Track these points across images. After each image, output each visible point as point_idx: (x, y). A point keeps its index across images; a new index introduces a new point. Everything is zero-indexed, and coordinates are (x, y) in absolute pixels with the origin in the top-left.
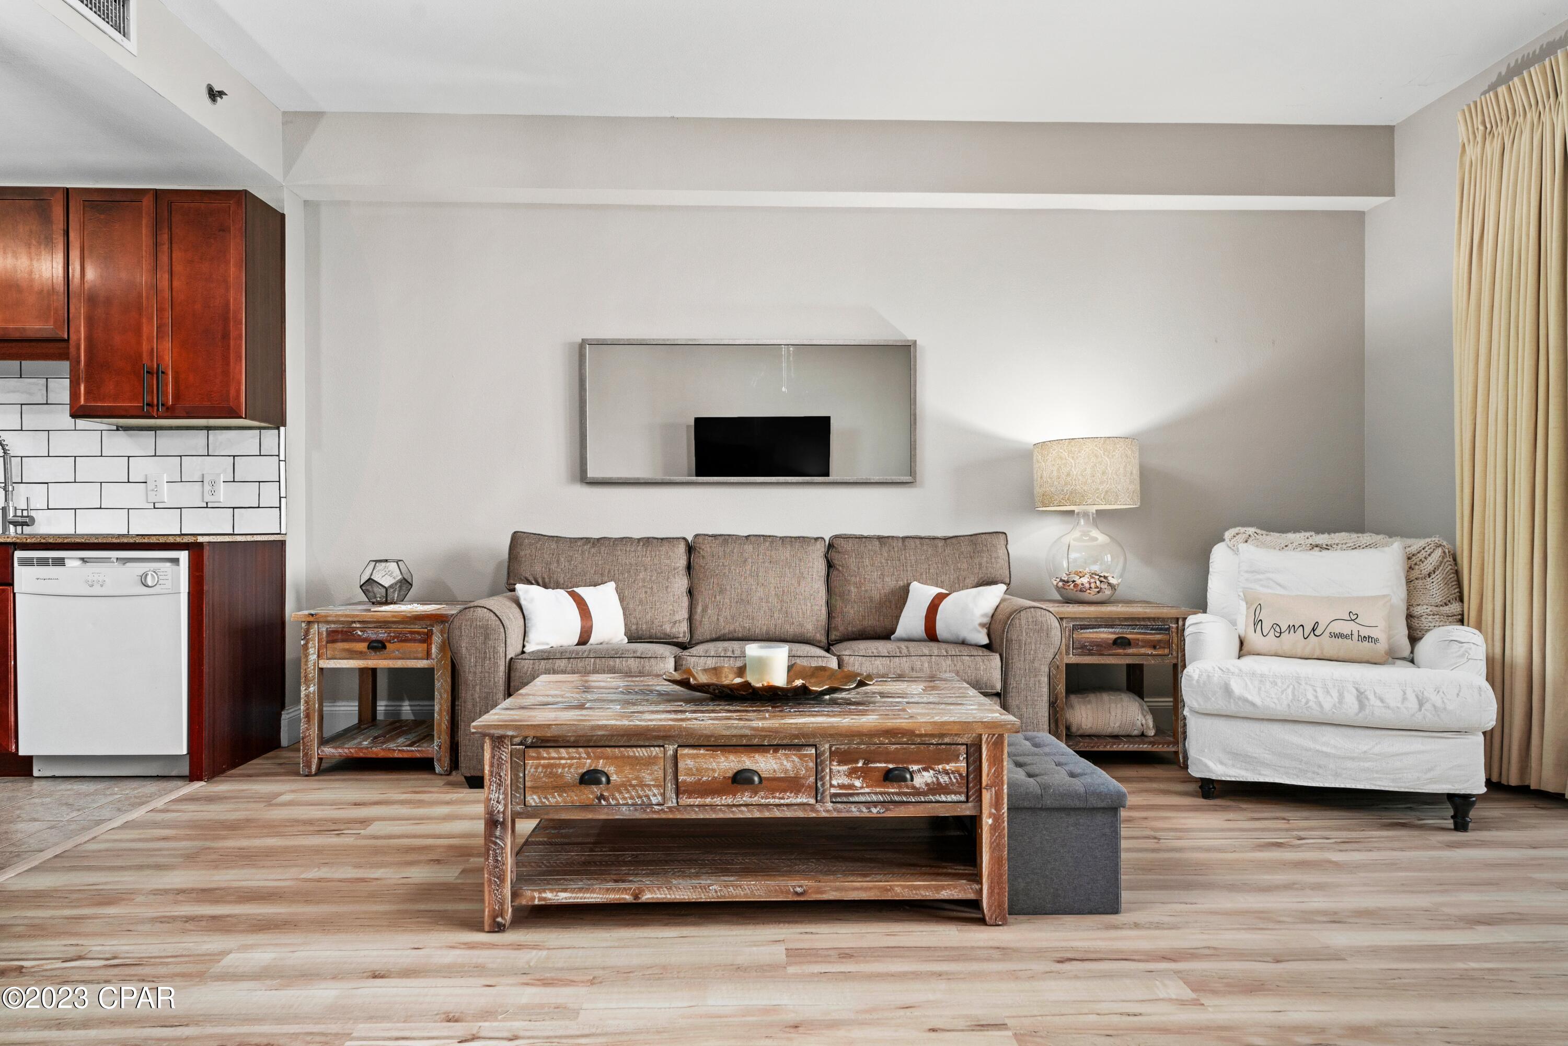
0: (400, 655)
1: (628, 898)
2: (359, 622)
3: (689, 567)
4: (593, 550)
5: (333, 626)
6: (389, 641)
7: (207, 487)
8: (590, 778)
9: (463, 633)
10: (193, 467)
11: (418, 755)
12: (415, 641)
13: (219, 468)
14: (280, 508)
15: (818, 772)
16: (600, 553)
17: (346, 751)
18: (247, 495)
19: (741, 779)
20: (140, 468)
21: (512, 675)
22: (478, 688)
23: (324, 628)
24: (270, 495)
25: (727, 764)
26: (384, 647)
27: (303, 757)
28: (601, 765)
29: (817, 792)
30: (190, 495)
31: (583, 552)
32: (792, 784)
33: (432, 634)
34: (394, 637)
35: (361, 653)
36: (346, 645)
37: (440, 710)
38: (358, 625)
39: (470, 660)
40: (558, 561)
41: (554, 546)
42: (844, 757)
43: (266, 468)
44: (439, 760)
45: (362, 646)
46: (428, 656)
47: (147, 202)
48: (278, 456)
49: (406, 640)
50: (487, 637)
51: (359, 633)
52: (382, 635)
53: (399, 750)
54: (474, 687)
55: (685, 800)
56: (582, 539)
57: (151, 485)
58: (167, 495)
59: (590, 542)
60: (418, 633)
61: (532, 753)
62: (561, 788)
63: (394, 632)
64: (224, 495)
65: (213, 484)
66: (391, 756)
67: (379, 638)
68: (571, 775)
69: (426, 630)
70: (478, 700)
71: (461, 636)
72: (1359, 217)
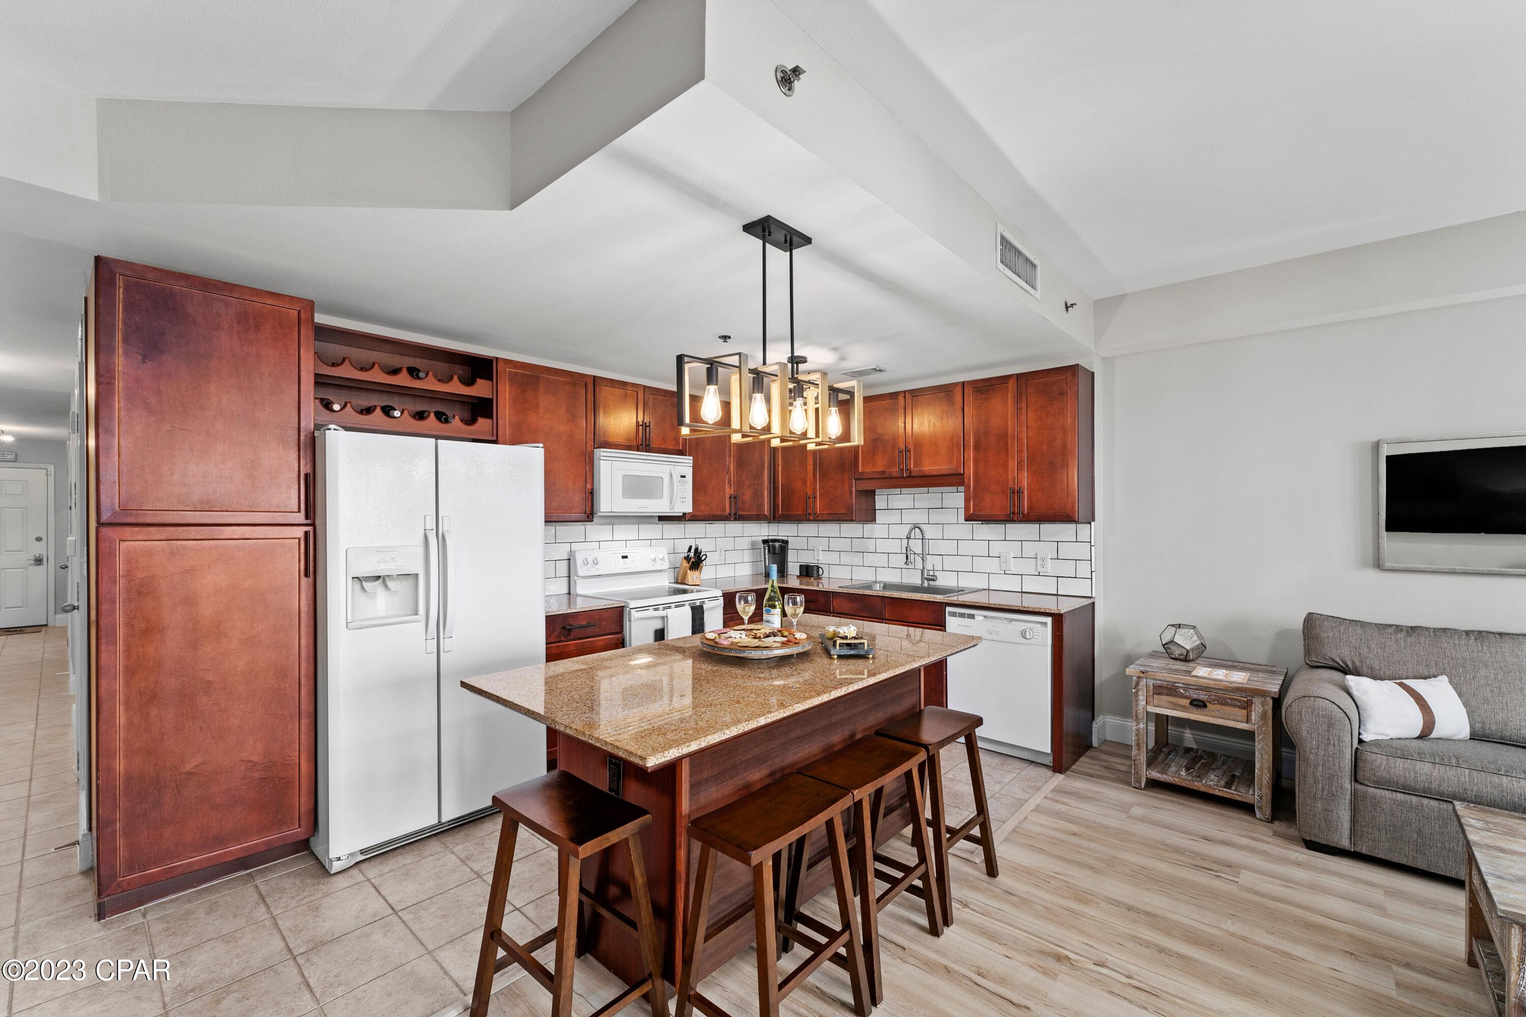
0: (1220, 715)
2: (1182, 683)
4: (1409, 640)
5: (1159, 682)
6: (1210, 703)
7: (1039, 562)
9: (1303, 717)
10: (1030, 549)
11: (1238, 798)
12: (1235, 706)
13: (1048, 550)
14: (1091, 579)
16: (1419, 643)
17: (1170, 778)
18: (1067, 569)
20: (997, 547)
21: (1360, 764)
22: (1320, 768)
23: (1151, 683)
24: (1084, 569)
26: (1205, 706)
27: (1134, 774)
30: (1028, 567)
31: (1397, 640)
33: (1252, 703)
34: (1214, 700)
35: (1184, 706)
36: (1171, 699)
37: (1262, 767)
38: (1181, 685)
39: (1311, 742)
40: (1368, 647)
41: (1360, 631)
43: (1082, 551)
44: (1260, 808)
45: (1186, 702)
46: (1248, 720)
47: (1012, 384)
48: (1090, 542)
49: (1226, 704)
50: (1331, 725)
51: (1182, 691)
52: (1202, 696)
53: (1219, 790)
54: (1316, 766)
56: (1391, 626)
57: (1003, 559)
58: (1014, 566)
59: (1402, 630)
60: (1238, 700)
63: (1214, 696)
64: (1051, 567)
65: (1043, 560)
66: (1211, 792)
67: (1199, 698)
69: (1246, 699)
70: (1320, 778)
71: (1301, 720)
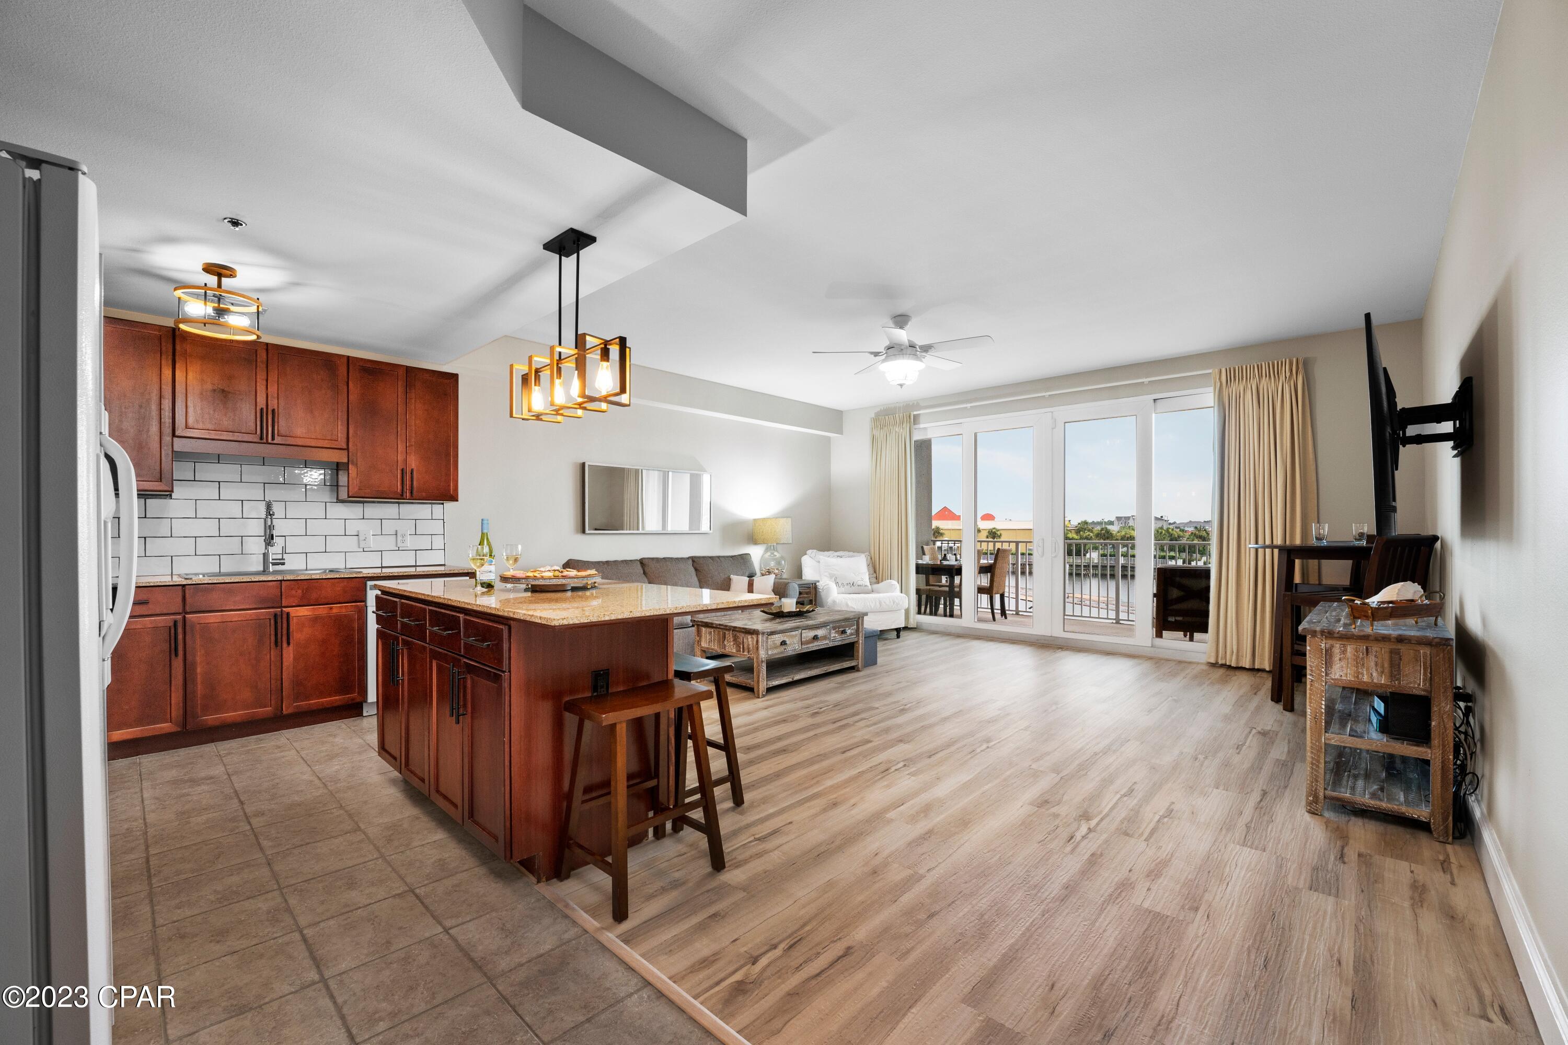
1: (791, 680)
3: (645, 573)
7: (399, 538)
8: (783, 643)
10: (389, 527)
13: (406, 527)
14: (445, 549)
15: (830, 633)
18: (424, 542)
19: (815, 638)
20: (353, 527)
24: (438, 542)
25: (811, 634)
28: (785, 639)
29: (829, 639)
30: (389, 543)
32: (825, 638)
42: (834, 628)
43: (437, 527)
48: (444, 520)
55: (803, 647)
57: (362, 538)
58: (372, 543)
61: (770, 637)
62: (776, 647)
64: (410, 542)
65: (403, 536)
68: (778, 643)
72: (829, 439)
